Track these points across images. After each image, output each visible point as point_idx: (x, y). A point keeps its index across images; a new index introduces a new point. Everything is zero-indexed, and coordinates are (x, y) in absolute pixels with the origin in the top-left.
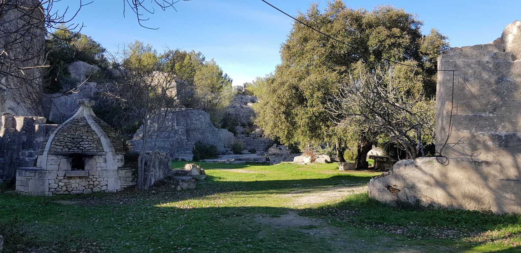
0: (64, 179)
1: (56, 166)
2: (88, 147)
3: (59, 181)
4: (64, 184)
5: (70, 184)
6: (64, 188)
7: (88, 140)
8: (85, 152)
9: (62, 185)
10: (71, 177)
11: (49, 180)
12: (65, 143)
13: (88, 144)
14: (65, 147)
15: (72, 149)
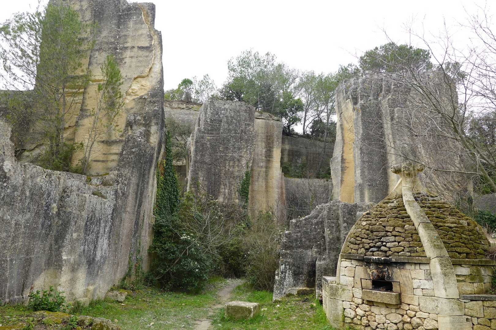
0: (363, 303)
1: (350, 278)
2: (395, 246)
3: (357, 307)
4: (363, 312)
5: (373, 314)
6: (365, 321)
7: (394, 233)
8: (390, 256)
9: (361, 315)
10: (372, 302)
11: (343, 301)
12: (360, 239)
13: (395, 241)
14: (361, 246)
15: (371, 251)
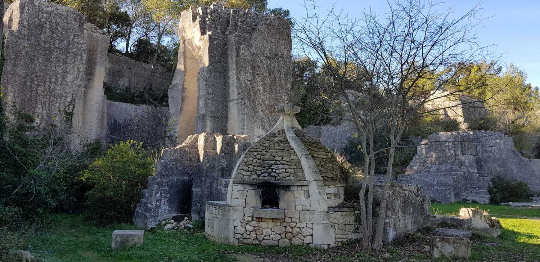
0: (253, 220)
1: (242, 200)
2: (283, 172)
3: (247, 224)
4: (252, 228)
5: (261, 229)
6: (253, 235)
7: (282, 162)
8: (278, 180)
9: (250, 230)
10: (261, 218)
11: (234, 220)
12: (253, 167)
13: (283, 168)
14: (253, 173)
15: (262, 176)
